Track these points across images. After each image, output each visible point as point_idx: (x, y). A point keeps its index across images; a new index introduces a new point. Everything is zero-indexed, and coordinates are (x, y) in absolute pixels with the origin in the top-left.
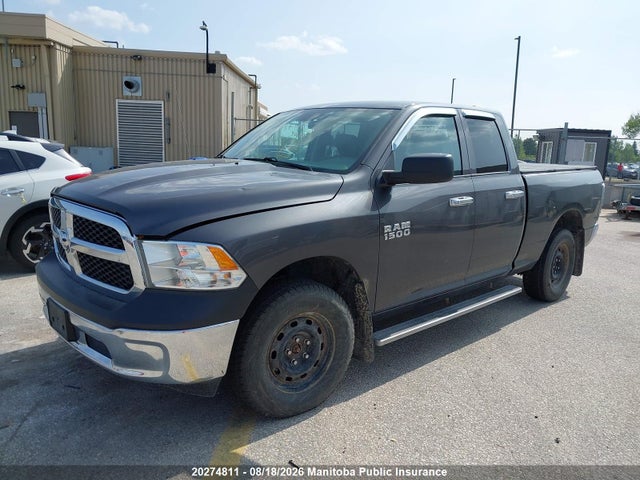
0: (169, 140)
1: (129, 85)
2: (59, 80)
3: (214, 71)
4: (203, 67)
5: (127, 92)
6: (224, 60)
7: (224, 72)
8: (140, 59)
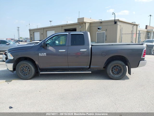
0: (106, 40)
1: (99, 29)
2: (86, 29)
3: (116, 23)
4: (114, 23)
5: (99, 30)
6: (118, 20)
7: (118, 23)
8: (101, 23)
